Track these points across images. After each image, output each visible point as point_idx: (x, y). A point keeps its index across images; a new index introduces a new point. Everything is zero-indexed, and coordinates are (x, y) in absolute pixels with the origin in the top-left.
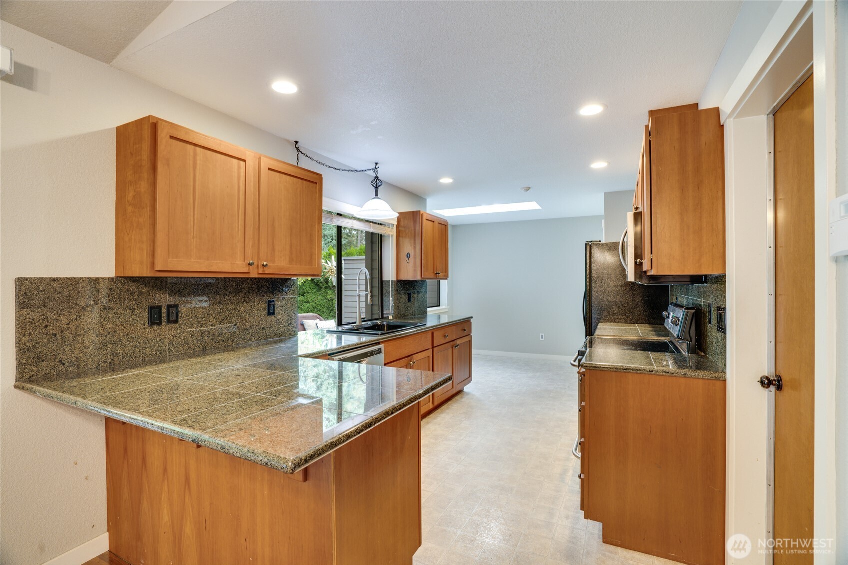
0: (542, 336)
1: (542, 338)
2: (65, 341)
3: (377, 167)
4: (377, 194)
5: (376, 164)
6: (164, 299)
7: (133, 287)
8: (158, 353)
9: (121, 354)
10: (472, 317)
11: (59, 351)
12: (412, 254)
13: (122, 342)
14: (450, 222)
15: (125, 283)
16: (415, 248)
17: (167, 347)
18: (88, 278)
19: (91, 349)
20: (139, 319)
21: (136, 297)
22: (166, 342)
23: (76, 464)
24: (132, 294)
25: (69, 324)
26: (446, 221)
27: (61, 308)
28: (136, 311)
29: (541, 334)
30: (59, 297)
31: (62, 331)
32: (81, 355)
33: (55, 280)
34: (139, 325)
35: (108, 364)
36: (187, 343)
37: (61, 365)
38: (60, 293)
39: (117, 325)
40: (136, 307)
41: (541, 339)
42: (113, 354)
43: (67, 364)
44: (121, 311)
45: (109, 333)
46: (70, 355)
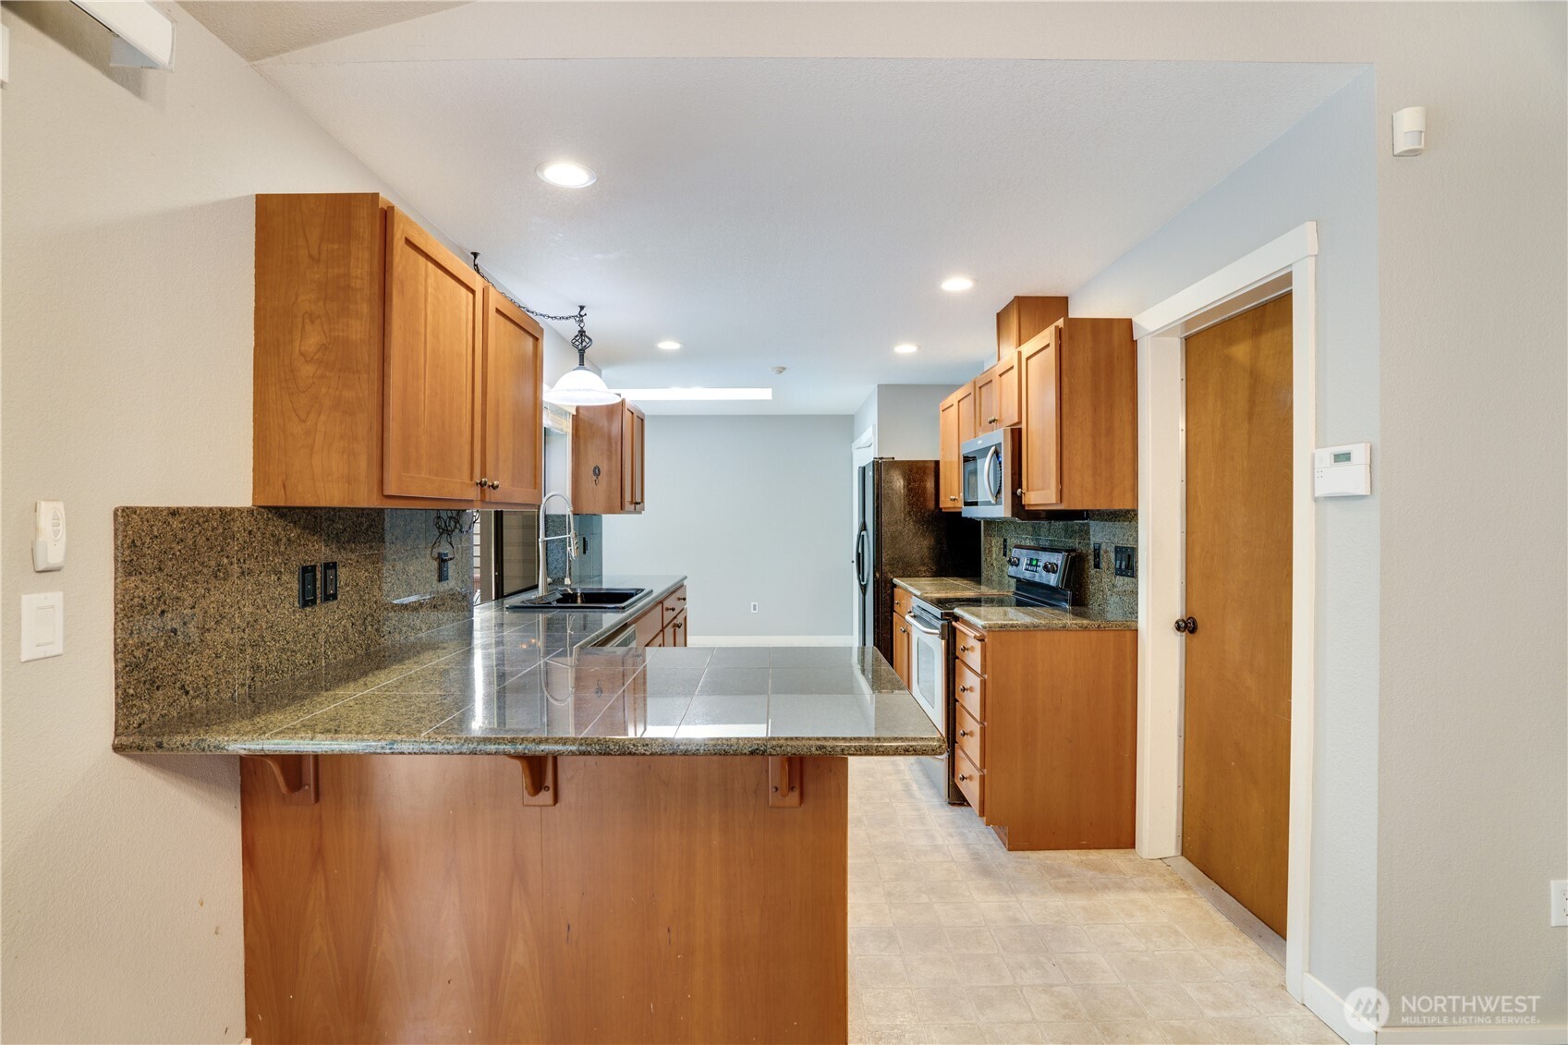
0: (755, 606)
1: (755, 609)
2: (189, 644)
3: (582, 313)
4: (582, 363)
5: (582, 308)
6: (319, 552)
7: (277, 526)
8: (311, 662)
9: (264, 667)
10: (686, 578)
11: (180, 667)
12: (604, 469)
13: (265, 642)
14: (646, 411)
15: (269, 519)
16: (610, 458)
17: (323, 650)
18: (220, 509)
19: (224, 658)
20: (286, 593)
21: (282, 549)
22: (322, 637)
23: (202, 904)
24: (278, 542)
25: (194, 607)
26: (643, 414)
27: (183, 573)
28: (283, 576)
29: (753, 603)
30: (180, 551)
31: (185, 624)
32: (210, 673)
33: (174, 512)
34: (287, 606)
35: (246, 688)
36: (346, 639)
37: (184, 697)
38: (182, 541)
39: (258, 608)
40: (283, 570)
41: (753, 611)
42: (253, 667)
43: (191, 692)
44: (263, 578)
45: (248, 624)
46: (195, 673)
